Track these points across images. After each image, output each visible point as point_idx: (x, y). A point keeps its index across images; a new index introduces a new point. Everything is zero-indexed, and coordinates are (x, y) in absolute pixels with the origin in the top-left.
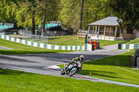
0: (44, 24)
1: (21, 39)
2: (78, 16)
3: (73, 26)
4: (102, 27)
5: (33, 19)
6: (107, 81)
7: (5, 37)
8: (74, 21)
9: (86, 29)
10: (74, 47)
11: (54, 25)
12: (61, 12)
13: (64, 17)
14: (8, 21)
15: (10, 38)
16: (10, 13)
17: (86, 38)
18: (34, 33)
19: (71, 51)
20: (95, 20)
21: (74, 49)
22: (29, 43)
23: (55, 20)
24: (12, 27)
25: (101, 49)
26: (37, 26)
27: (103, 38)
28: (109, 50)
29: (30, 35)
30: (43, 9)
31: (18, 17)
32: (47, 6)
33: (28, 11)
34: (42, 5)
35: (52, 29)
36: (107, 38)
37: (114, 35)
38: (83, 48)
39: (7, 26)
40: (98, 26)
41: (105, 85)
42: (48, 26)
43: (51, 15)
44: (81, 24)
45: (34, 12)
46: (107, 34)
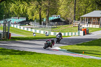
0: (48, 17)
1: (32, 28)
2: (72, 11)
3: (69, 18)
4: (90, 18)
5: (40, 14)
6: (95, 57)
7: (20, 27)
8: (70, 14)
9: (79, 20)
10: (70, 33)
11: (55, 18)
12: (60, 8)
13: (62, 12)
14: (22, 16)
15: (24, 28)
16: (23, 10)
17: (79, 26)
18: (41, 24)
19: (68, 36)
20: (85, 13)
21: (70, 35)
22: (38, 31)
23: (56, 14)
24: (25, 20)
25: (90, 34)
26: (43, 19)
27: (91, 26)
28: (95, 35)
29: (38, 26)
30: (47, 7)
31: (29, 13)
32: (49, 4)
33: (36, 8)
34: (46, 3)
35: (54, 21)
36: (94, 26)
37: (99, 24)
38: (77, 34)
39: (21, 20)
40: (87, 17)
41: (95, 60)
42: (51, 18)
43: (52, 10)
44: (75, 17)
45: (40, 9)
46: (94, 23)
